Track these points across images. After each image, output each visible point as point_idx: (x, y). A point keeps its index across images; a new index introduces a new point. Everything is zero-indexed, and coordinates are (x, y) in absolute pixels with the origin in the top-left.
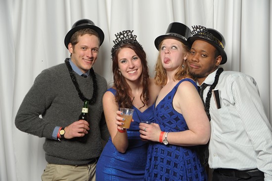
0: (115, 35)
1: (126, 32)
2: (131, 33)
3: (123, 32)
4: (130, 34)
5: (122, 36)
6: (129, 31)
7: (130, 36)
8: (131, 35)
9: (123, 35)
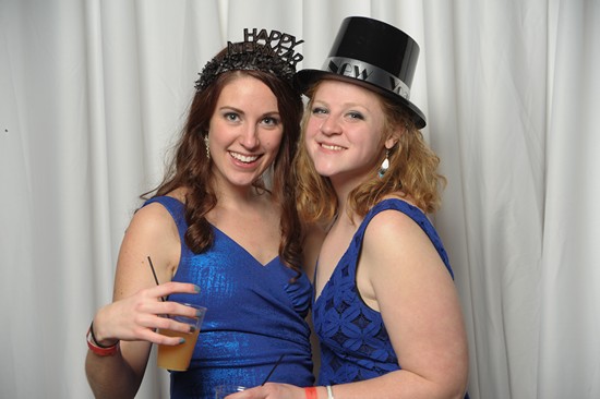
0: (246, 30)
1: (282, 37)
2: (294, 44)
3: (273, 32)
4: (289, 45)
5: (262, 42)
6: (292, 39)
7: (284, 51)
8: (291, 50)
9: (269, 40)
